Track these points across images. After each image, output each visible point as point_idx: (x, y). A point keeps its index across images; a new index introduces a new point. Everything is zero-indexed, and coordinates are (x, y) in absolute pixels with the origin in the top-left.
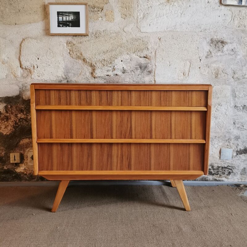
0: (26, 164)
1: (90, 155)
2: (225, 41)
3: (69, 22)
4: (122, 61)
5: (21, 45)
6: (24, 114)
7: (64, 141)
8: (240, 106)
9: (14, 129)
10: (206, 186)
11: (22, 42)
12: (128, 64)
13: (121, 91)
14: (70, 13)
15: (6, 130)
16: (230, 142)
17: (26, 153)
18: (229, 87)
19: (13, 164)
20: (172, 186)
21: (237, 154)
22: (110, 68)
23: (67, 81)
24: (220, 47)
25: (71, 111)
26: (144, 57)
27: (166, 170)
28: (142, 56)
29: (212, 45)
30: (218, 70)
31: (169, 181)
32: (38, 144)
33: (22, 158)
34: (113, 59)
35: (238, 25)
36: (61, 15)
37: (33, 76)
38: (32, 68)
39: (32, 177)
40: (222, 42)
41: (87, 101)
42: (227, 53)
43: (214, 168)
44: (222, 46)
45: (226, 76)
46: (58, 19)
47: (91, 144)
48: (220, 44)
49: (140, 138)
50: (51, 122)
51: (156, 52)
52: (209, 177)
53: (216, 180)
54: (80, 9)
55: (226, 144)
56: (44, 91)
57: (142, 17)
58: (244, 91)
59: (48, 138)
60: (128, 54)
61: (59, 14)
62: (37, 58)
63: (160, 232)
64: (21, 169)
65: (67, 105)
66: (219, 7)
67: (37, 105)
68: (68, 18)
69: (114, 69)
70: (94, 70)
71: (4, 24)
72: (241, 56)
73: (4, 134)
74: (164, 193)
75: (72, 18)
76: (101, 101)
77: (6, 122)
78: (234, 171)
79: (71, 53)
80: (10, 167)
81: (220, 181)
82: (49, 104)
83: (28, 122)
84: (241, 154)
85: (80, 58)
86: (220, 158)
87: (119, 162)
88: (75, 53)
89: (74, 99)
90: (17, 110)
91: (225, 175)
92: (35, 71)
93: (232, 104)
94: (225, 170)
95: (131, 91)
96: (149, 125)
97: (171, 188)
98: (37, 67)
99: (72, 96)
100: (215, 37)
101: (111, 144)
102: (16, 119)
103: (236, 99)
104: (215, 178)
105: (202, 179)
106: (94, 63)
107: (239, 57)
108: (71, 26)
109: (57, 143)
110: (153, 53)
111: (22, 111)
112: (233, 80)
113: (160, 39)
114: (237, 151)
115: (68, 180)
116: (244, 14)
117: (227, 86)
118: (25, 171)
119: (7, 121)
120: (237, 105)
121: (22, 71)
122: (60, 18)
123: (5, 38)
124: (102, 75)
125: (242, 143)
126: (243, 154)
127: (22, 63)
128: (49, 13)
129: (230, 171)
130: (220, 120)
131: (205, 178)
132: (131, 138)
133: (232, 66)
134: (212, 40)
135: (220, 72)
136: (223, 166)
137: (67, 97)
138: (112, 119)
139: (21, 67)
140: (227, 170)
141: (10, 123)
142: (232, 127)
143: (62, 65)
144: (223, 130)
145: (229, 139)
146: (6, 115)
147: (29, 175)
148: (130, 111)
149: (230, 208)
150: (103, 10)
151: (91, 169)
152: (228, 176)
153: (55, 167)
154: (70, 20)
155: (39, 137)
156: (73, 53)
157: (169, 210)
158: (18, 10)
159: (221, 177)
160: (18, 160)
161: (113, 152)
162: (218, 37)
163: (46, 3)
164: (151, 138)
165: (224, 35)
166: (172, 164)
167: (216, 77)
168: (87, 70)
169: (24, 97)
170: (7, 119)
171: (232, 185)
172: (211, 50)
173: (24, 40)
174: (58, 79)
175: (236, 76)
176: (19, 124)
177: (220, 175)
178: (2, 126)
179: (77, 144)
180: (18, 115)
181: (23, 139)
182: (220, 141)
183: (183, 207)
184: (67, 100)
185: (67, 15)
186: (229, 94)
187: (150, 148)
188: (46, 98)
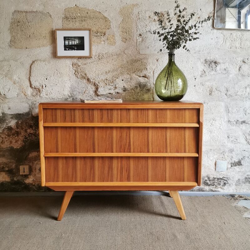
0: (34, 176)
1: (92, 168)
2: (217, 61)
3: (74, 45)
4: (122, 80)
5: (31, 67)
6: (33, 129)
7: (69, 155)
8: (233, 120)
9: (24, 143)
10: (202, 196)
11: (32, 64)
12: (129, 83)
13: (121, 109)
14: (75, 38)
15: (17, 144)
16: (225, 154)
17: (34, 166)
18: (223, 104)
19: (22, 175)
20: (170, 197)
21: (232, 166)
22: (112, 87)
23: (73, 99)
24: (213, 67)
25: (75, 128)
26: (143, 76)
27: (163, 181)
28: (142, 75)
29: (205, 65)
30: (212, 88)
31: (168, 192)
32: (45, 157)
33: (31, 170)
34: (115, 79)
35: (230, 47)
36: (67, 39)
37: (41, 95)
38: (41, 88)
39: (40, 188)
40: (215, 63)
41: (90, 119)
42: (220, 72)
43: (211, 179)
44: (215, 66)
45: (220, 94)
46: (65, 43)
47: (93, 158)
48: (213, 64)
49: (138, 152)
50: (57, 138)
51: (154, 71)
52: (205, 187)
53: (212, 191)
54: (85, 34)
55: (221, 156)
56: (51, 110)
57: (141, 40)
58: (236, 107)
59: (54, 152)
60: (128, 74)
61: (65, 38)
62: (45, 79)
63: (157, 239)
64: (29, 180)
65: (71, 122)
66: (212, 31)
67: (44, 122)
68: (73, 42)
69: (116, 88)
70: (97, 89)
71: (16, 48)
72: (234, 75)
73: (15, 148)
74: (162, 203)
75: (77, 42)
76: (102, 118)
77: (16, 137)
78: (229, 182)
79: (76, 73)
80: (19, 178)
81: (216, 191)
82: (56, 121)
83: (36, 136)
84: (235, 166)
85: (85, 78)
86: (215, 169)
87: (119, 174)
88: (79, 74)
89: (78, 117)
90: (27, 126)
91: (221, 186)
92: (43, 90)
93: (226, 119)
94: (220, 182)
95: (129, 109)
96: (146, 140)
97: (169, 198)
98: (46, 87)
99: (76, 114)
100: (209, 58)
101: (112, 158)
102: (26, 134)
103: (229, 114)
104: (212, 188)
105: (199, 189)
106: (97, 82)
107: (231, 76)
108: (77, 50)
109: (62, 157)
110: (152, 73)
111: (31, 127)
112: (226, 97)
113: (157, 60)
114: (231, 163)
115: (72, 191)
116: (235, 36)
117: (221, 103)
118: (34, 183)
119: (18, 136)
120: (230, 120)
121: (31, 90)
122: (67, 43)
123: (16, 61)
124: (105, 93)
125: (236, 155)
126: (237, 166)
127: (32, 83)
128: (57, 38)
129: (225, 182)
130: (214, 134)
131: (202, 189)
132: (130, 152)
133: (225, 84)
134: (205, 60)
135: (214, 89)
136: (219, 178)
137: (71, 116)
138: (112, 135)
139: (30, 86)
140: (222, 181)
141: (20, 137)
142: (226, 141)
143: (68, 85)
144: (217, 143)
145: (223, 152)
146: (17, 130)
147: (37, 186)
148: (129, 128)
149: (224, 217)
150: (105, 34)
151: (93, 181)
152: (223, 187)
153: (60, 179)
154: (75, 44)
155: (46, 151)
156: (78, 74)
157: (166, 219)
158: (28, 36)
159: (217, 187)
160: (27, 172)
161: (113, 165)
162: (211, 58)
163: (54, 29)
164: (148, 152)
165: (217, 56)
166: (167, 175)
167: (210, 94)
168: (91, 89)
169: (33, 114)
170: (18, 134)
171: (227, 195)
172: (205, 70)
173: (33, 62)
174: (64, 97)
175: (229, 93)
176: (28, 138)
177: (216, 186)
178: (13, 141)
179: (81, 157)
180: (27, 131)
181: (32, 152)
182: (215, 153)
183: (179, 216)
184: (71, 118)
185: (73, 40)
186: (222, 110)
187: (147, 161)
188: (52, 116)
